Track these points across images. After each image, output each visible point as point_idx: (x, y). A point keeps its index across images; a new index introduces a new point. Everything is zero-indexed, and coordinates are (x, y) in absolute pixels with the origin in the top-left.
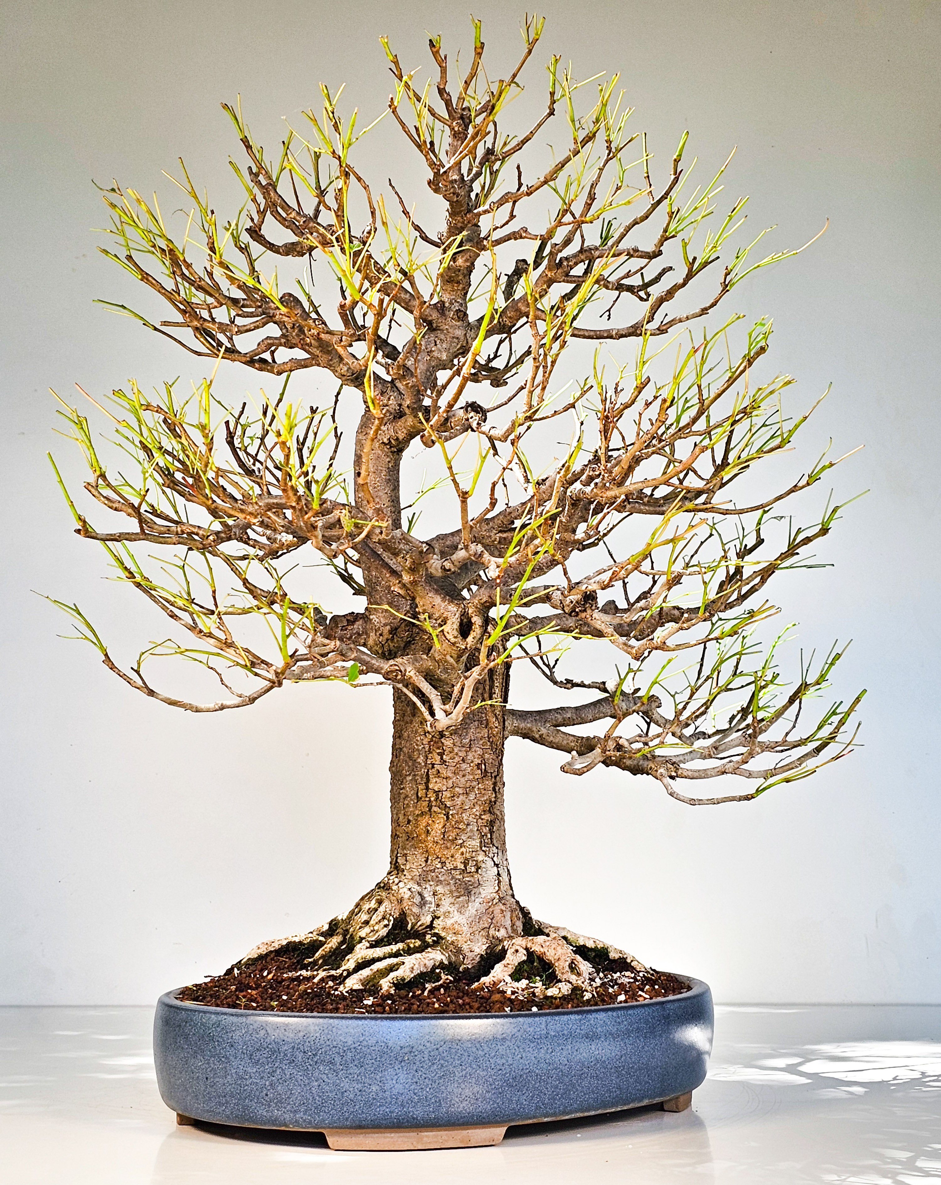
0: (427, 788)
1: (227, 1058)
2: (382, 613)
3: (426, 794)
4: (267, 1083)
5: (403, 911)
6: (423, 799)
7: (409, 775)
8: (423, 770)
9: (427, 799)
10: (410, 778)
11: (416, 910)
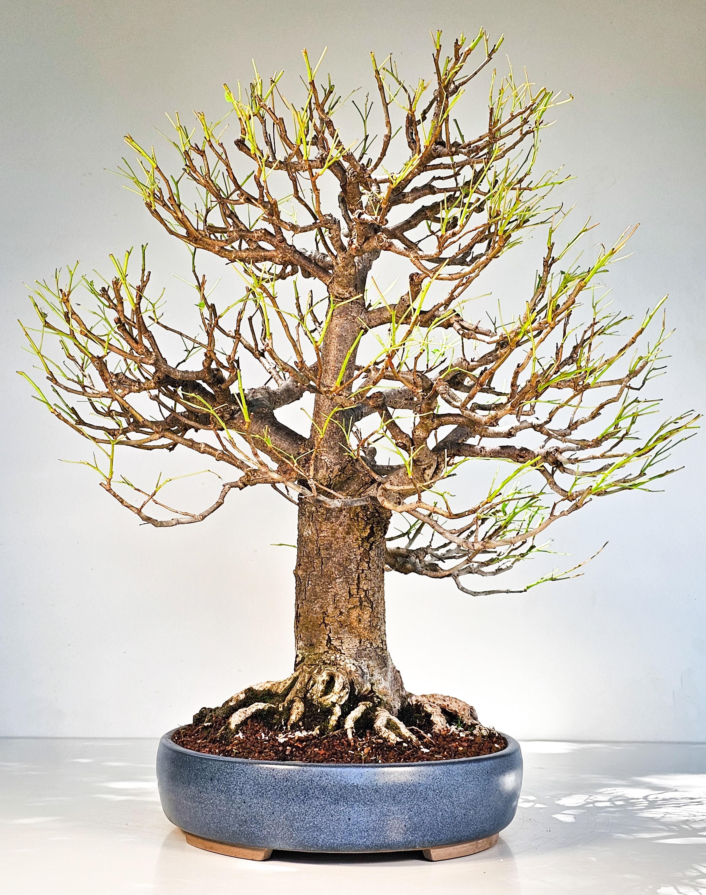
0: (358, 588)
1: (372, 801)
2: (333, 455)
3: (358, 592)
4: (406, 817)
5: (352, 681)
6: (354, 596)
7: (340, 578)
8: (354, 574)
9: (358, 596)
10: (341, 580)
11: (360, 680)
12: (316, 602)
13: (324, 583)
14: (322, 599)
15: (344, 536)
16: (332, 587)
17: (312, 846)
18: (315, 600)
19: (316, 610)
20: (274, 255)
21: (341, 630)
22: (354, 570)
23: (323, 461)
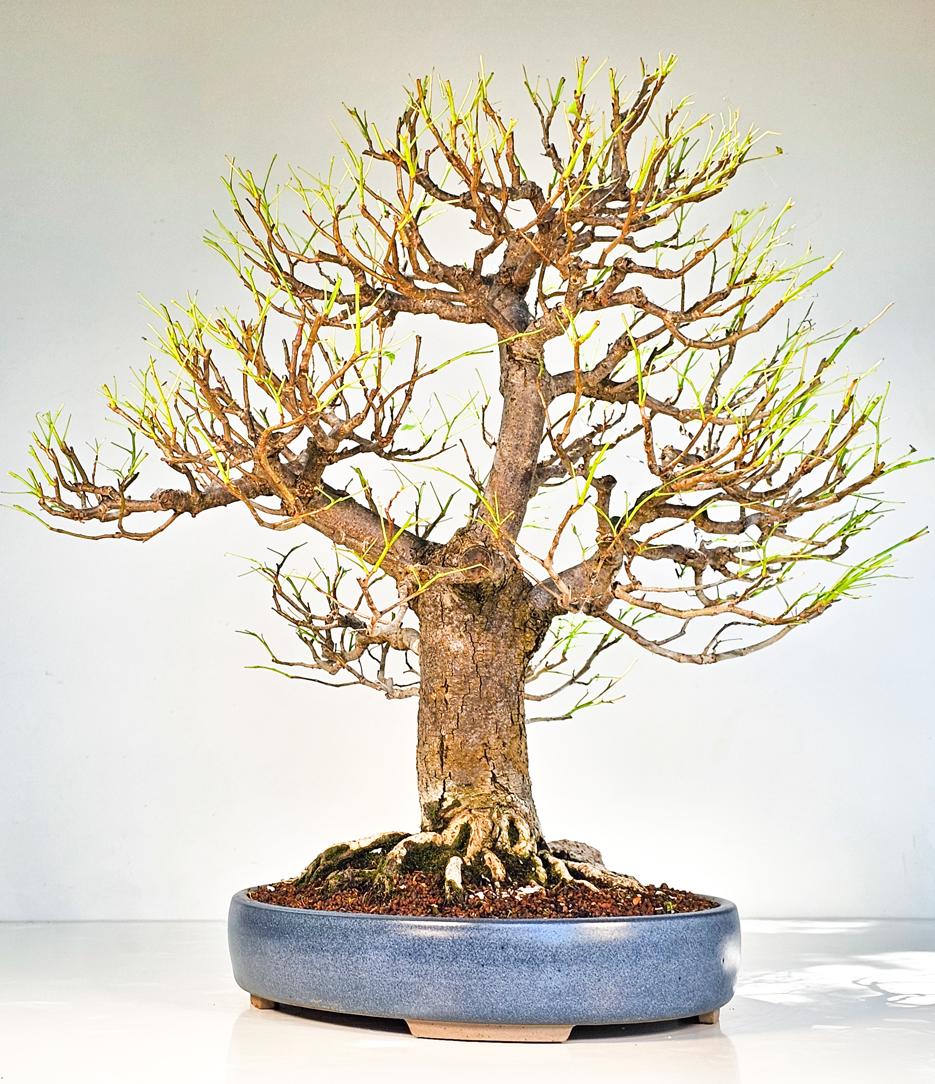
0: (519, 714)
3: (518, 718)
7: (501, 701)
8: (514, 697)
9: (518, 723)
10: (502, 704)
12: (473, 731)
13: (483, 707)
14: (481, 727)
15: (506, 650)
16: (493, 713)
17: (641, 1015)
18: (472, 728)
19: (473, 741)
20: (463, 299)
21: (505, 765)
22: (514, 691)
23: (500, 558)
